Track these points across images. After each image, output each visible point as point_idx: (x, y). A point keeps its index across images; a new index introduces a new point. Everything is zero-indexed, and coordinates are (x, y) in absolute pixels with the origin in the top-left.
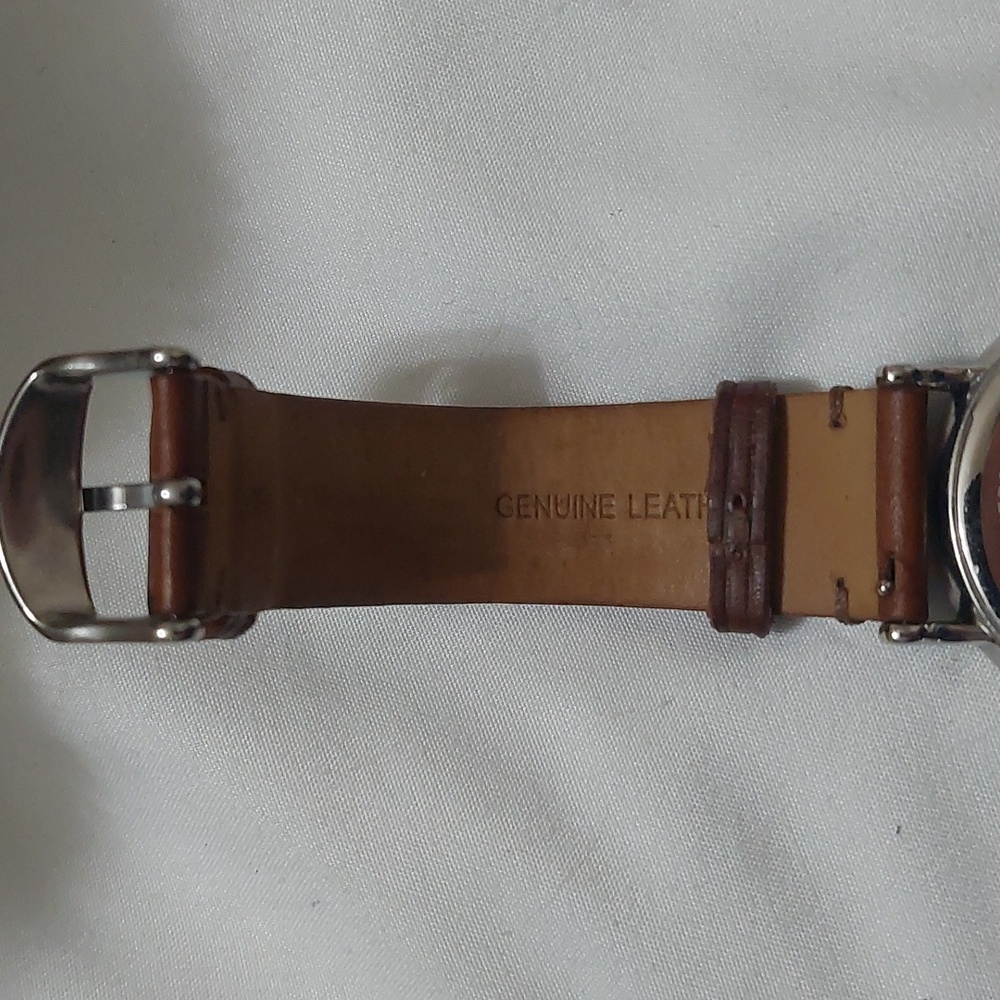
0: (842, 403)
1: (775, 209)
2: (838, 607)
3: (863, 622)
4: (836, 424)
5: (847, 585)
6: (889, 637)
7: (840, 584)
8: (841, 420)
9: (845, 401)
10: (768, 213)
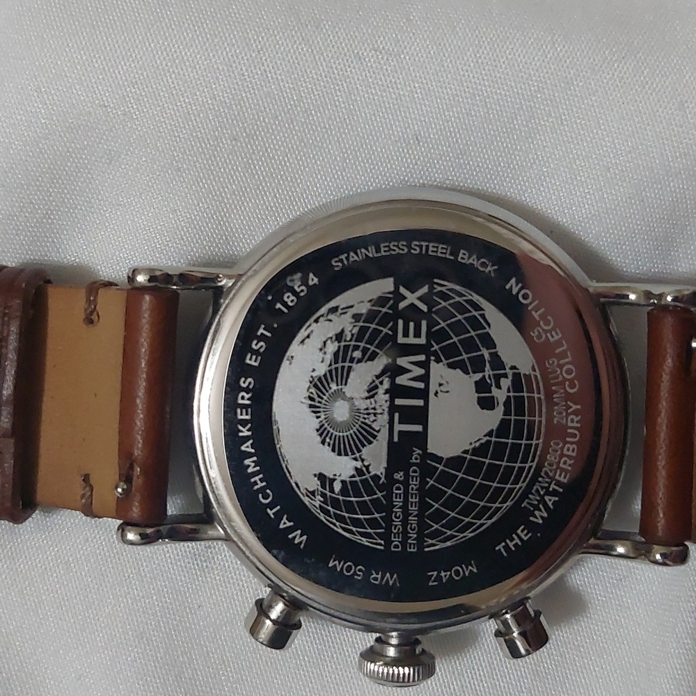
0: (95, 298)
1: (45, 96)
2: (83, 501)
3: (102, 518)
4: (89, 321)
5: (92, 482)
6: (123, 536)
7: (86, 478)
8: (94, 317)
9: (99, 300)
10: (38, 100)
